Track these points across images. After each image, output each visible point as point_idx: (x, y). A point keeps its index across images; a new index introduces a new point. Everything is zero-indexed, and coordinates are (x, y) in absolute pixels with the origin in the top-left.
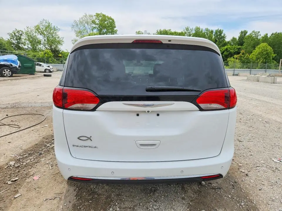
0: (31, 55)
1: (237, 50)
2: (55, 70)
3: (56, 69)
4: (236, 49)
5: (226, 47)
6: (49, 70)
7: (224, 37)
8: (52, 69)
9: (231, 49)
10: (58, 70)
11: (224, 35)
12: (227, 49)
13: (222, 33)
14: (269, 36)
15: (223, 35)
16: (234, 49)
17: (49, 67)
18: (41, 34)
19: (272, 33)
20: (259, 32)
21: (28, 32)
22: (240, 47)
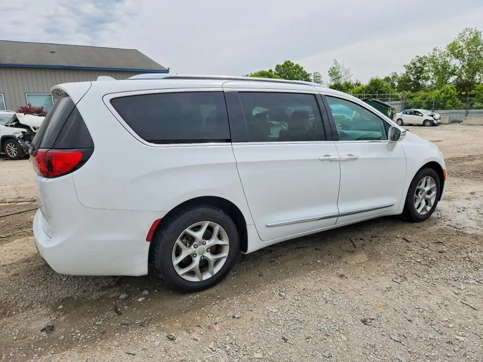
0: (420, 97)
2: (447, 121)
3: (450, 119)
6: (431, 122)
8: (440, 118)
10: (453, 122)
17: (432, 116)
18: (457, 58)
21: (435, 58)
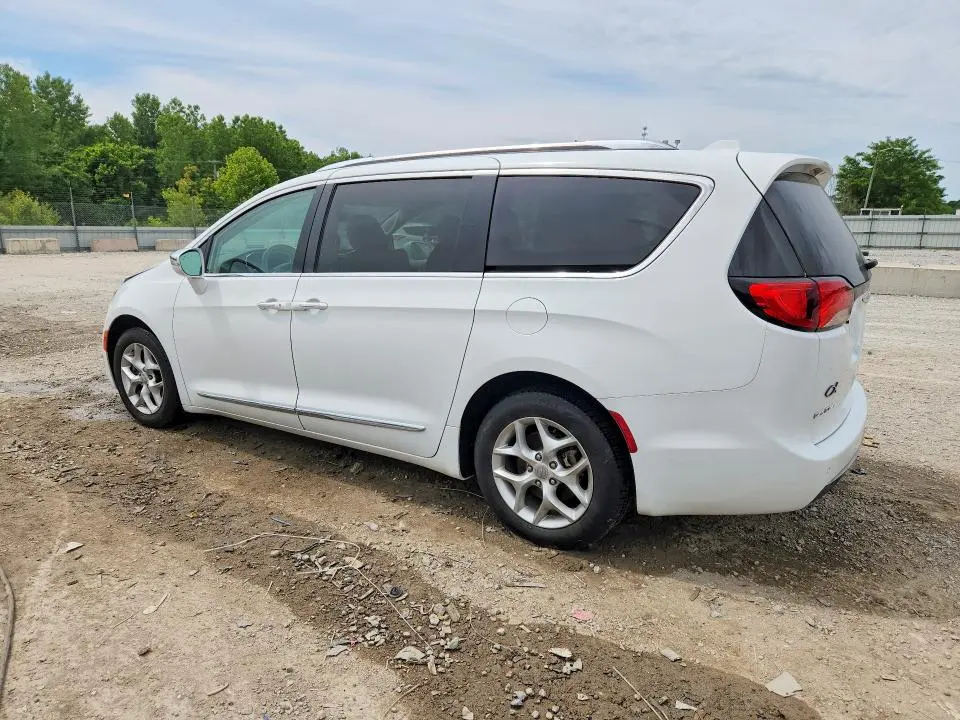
1: (142, 160)
4: (140, 158)
5: (98, 148)
7: (79, 111)
9: (120, 157)
11: (79, 101)
12: (104, 155)
13: (68, 93)
14: (228, 122)
15: (72, 99)
16: (131, 157)
19: (233, 118)
20: (196, 107)
22: (148, 150)
